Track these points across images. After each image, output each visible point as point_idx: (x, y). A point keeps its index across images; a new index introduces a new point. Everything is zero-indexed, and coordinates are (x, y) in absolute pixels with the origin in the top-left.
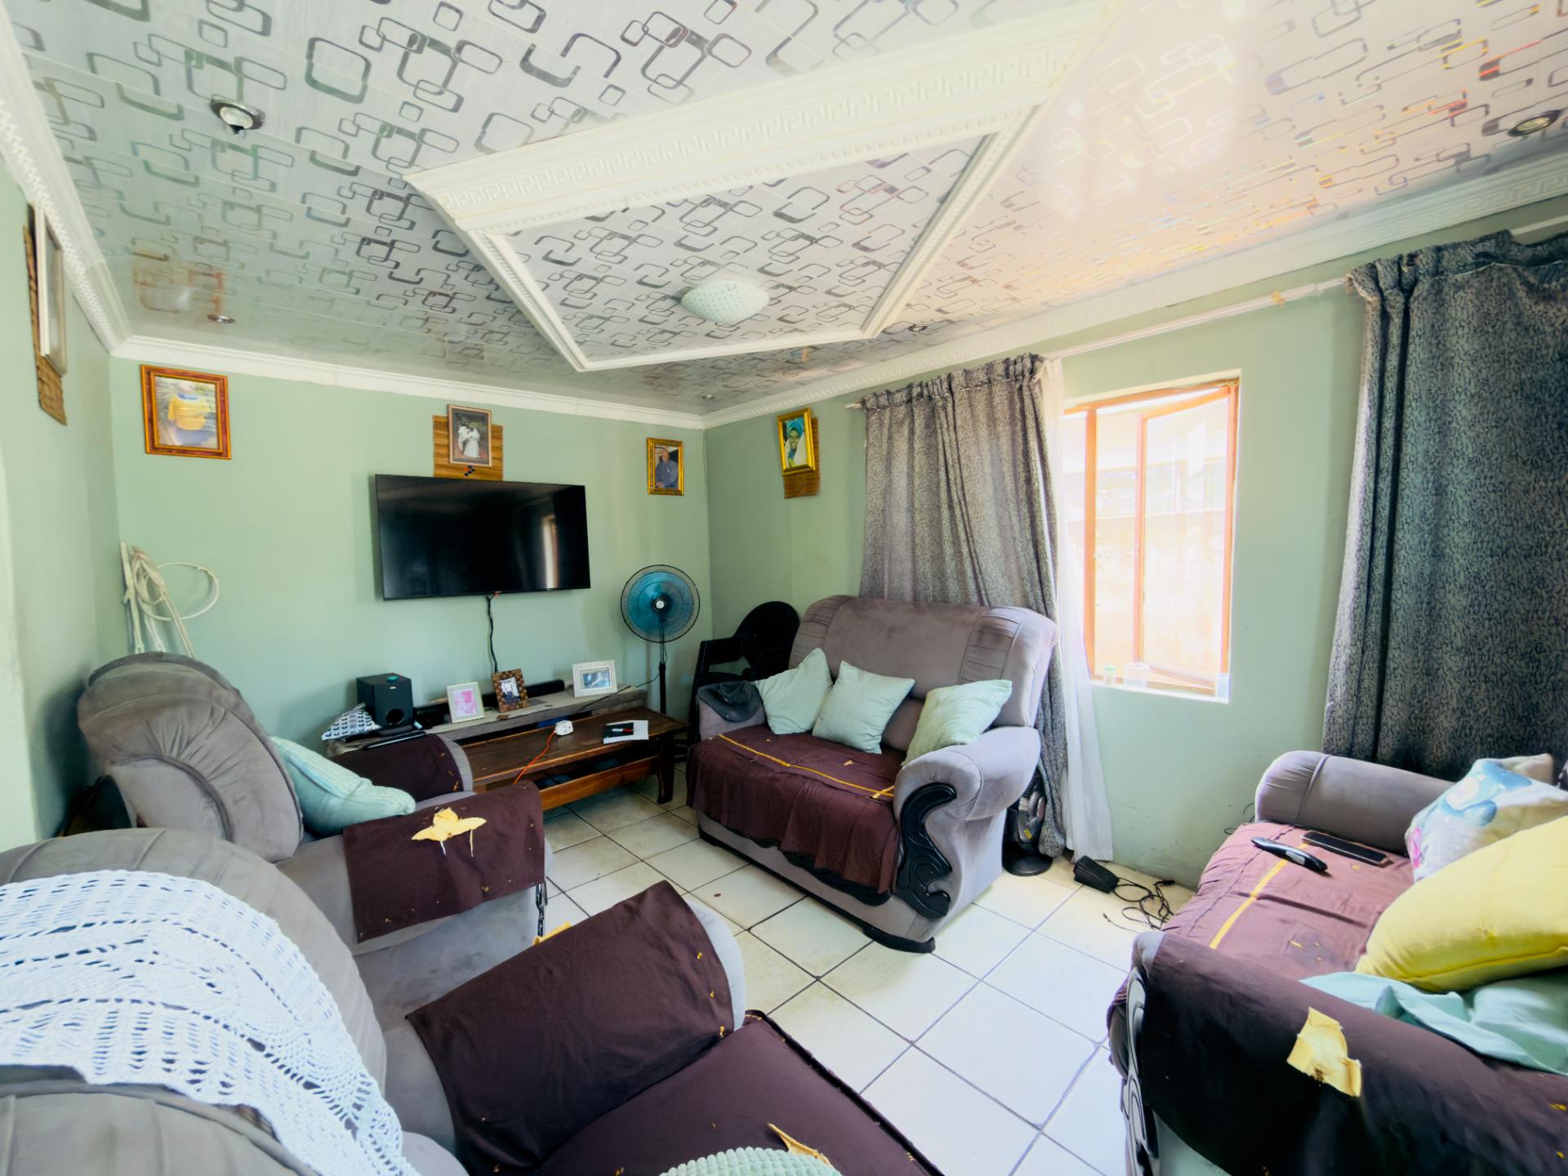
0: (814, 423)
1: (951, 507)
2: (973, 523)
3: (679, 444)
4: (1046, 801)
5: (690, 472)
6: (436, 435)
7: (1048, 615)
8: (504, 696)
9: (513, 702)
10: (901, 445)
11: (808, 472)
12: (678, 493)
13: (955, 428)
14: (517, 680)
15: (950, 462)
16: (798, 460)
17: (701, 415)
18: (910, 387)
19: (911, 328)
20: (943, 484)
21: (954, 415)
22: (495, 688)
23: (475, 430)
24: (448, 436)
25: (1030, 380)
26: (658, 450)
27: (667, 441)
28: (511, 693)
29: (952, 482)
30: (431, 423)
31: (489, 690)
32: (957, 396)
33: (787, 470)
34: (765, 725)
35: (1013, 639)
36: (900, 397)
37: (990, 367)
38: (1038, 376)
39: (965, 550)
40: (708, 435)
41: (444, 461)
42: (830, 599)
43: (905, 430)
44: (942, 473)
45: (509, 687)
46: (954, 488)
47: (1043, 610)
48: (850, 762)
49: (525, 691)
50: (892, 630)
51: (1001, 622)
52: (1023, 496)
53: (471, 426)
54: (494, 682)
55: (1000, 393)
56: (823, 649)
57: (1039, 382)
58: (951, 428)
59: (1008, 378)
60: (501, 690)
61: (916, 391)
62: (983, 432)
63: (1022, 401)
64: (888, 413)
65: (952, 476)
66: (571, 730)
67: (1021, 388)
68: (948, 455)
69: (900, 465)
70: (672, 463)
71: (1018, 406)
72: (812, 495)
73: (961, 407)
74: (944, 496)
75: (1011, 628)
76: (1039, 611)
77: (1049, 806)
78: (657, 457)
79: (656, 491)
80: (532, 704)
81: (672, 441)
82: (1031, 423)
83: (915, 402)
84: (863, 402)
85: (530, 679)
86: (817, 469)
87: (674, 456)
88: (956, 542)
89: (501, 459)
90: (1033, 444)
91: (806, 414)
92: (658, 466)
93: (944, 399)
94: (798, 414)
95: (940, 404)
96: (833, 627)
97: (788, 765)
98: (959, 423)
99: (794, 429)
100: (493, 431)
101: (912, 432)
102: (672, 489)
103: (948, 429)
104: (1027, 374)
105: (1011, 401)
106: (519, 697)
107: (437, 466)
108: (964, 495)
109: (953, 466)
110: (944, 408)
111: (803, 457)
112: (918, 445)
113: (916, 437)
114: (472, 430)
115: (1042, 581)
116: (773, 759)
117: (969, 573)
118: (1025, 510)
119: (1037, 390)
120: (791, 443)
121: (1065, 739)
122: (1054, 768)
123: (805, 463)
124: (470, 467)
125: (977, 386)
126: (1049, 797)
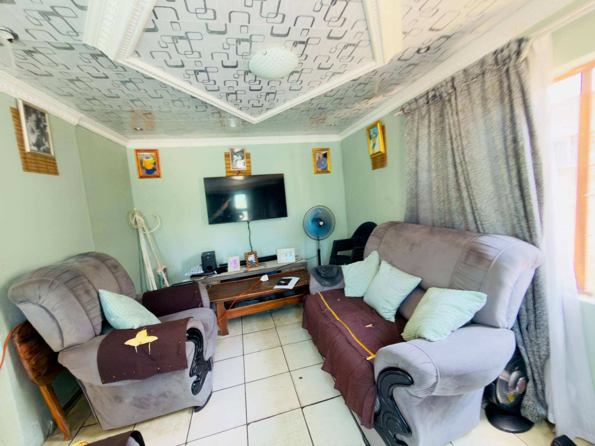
0: (383, 128)
1: (455, 166)
2: (471, 176)
3: (328, 149)
4: (527, 380)
5: (334, 162)
6: (226, 160)
7: (534, 244)
8: (249, 262)
9: (253, 265)
10: (424, 131)
11: (381, 155)
12: (328, 172)
13: (457, 113)
14: (255, 255)
15: (454, 137)
16: (376, 150)
17: (337, 134)
18: (427, 93)
19: (418, 51)
20: (449, 152)
21: (456, 103)
22: (246, 259)
23: (240, 156)
24: (229, 160)
25: (516, 61)
26: (317, 154)
27: (322, 149)
28: (252, 261)
29: (455, 149)
30: (223, 156)
31: (243, 259)
32: (458, 90)
33: (372, 155)
34: (342, 290)
35: (492, 261)
36: (422, 101)
37: (482, 62)
38: (523, 55)
39: (465, 194)
40: (343, 144)
41: (229, 170)
42: (385, 224)
43: (426, 122)
44: (449, 145)
45: (252, 258)
46: (456, 154)
47: (528, 238)
48: (370, 326)
49: (258, 260)
50: (413, 245)
51: (484, 247)
52: (511, 153)
53: (238, 155)
54: (246, 256)
55: (491, 80)
56: (378, 251)
57: (526, 60)
58: (454, 113)
59: (498, 65)
60: (248, 260)
61: (431, 95)
62: (479, 110)
63: (509, 78)
64: (417, 113)
65: (455, 146)
66: (268, 279)
67: (507, 71)
68: (453, 132)
69: (423, 143)
70: (325, 159)
71: (505, 85)
72: (384, 167)
73: (461, 97)
74: (450, 160)
75: (491, 253)
76: (525, 240)
77: (530, 384)
78: (317, 157)
79: (318, 172)
80: (260, 265)
81: (324, 149)
82: (517, 94)
83: (431, 102)
84: (403, 109)
85: (259, 255)
86: (385, 153)
87: (325, 156)
88: (459, 190)
89: (250, 166)
90: (519, 111)
91: (378, 124)
92: (318, 161)
93: (449, 94)
94: (374, 126)
95: (447, 98)
96: (383, 240)
97: (338, 319)
98: (460, 108)
99: (374, 133)
100: (246, 155)
101: (430, 121)
102: (325, 171)
103: (452, 114)
104: (514, 57)
105: (501, 82)
106: (255, 263)
107: (227, 172)
108: (464, 157)
109: (456, 139)
110: (450, 100)
111: (379, 148)
112: (433, 129)
113: (432, 124)
114: (238, 156)
115: (527, 216)
116: (333, 313)
117: (468, 209)
118: (512, 163)
119: (523, 66)
120: (373, 141)
121: (548, 338)
122: (537, 357)
123: (379, 151)
124: (239, 171)
125: (473, 79)
126: (530, 378)
